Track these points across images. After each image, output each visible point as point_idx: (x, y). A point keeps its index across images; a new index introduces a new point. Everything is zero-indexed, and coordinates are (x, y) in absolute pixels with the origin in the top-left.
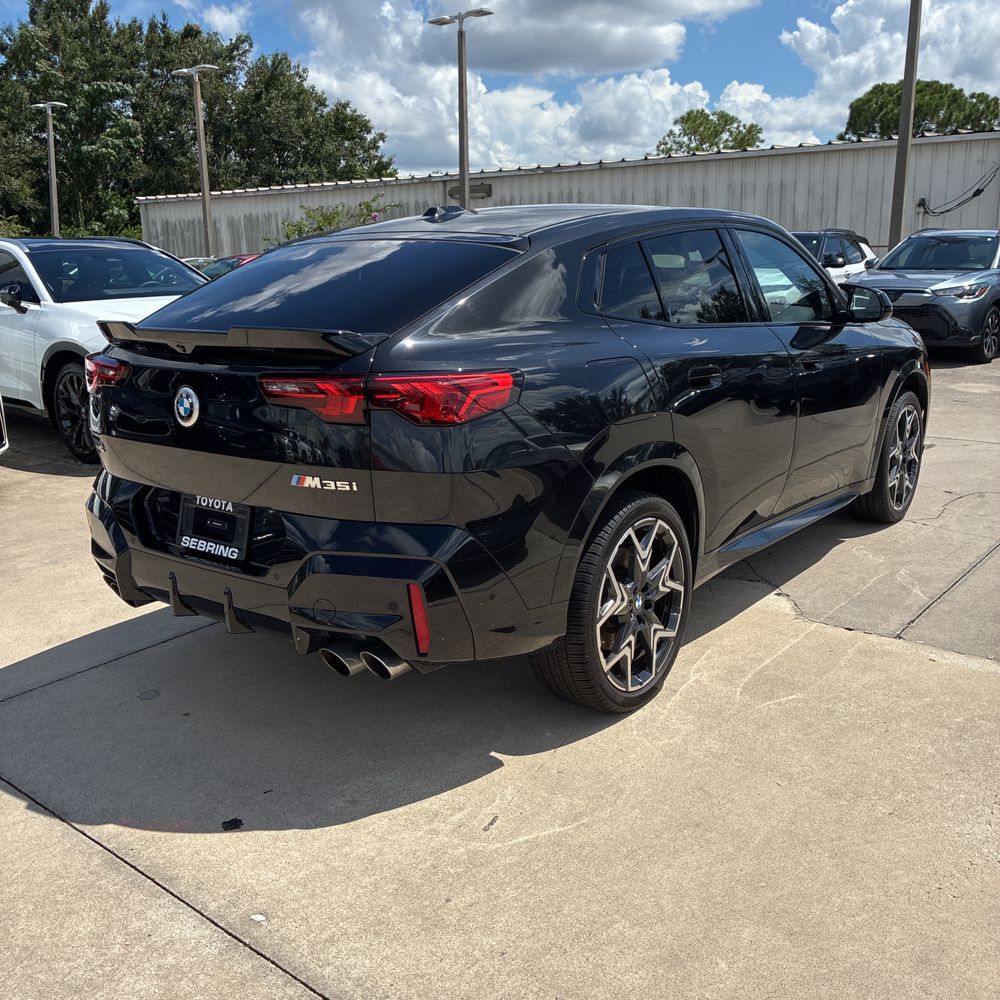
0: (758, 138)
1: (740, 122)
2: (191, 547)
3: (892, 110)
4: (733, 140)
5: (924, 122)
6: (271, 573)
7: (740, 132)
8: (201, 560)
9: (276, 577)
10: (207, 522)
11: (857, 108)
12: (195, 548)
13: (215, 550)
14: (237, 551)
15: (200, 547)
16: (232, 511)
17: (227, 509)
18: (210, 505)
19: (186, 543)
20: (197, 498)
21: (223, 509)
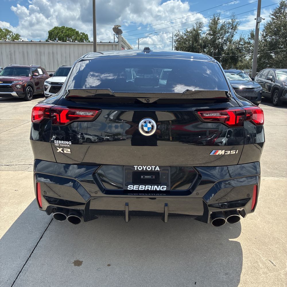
1: (12, 33)
2: (134, 189)
4: (11, 38)
5: (70, 39)
6: (194, 193)
7: (13, 36)
8: (146, 194)
9: (197, 194)
10: (141, 177)
11: (51, 32)
12: (137, 189)
13: (151, 188)
14: (166, 187)
15: (141, 188)
16: (159, 170)
17: (156, 170)
18: (144, 169)
19: (131, 188)
20: (135, 167)
21: (153, 170)
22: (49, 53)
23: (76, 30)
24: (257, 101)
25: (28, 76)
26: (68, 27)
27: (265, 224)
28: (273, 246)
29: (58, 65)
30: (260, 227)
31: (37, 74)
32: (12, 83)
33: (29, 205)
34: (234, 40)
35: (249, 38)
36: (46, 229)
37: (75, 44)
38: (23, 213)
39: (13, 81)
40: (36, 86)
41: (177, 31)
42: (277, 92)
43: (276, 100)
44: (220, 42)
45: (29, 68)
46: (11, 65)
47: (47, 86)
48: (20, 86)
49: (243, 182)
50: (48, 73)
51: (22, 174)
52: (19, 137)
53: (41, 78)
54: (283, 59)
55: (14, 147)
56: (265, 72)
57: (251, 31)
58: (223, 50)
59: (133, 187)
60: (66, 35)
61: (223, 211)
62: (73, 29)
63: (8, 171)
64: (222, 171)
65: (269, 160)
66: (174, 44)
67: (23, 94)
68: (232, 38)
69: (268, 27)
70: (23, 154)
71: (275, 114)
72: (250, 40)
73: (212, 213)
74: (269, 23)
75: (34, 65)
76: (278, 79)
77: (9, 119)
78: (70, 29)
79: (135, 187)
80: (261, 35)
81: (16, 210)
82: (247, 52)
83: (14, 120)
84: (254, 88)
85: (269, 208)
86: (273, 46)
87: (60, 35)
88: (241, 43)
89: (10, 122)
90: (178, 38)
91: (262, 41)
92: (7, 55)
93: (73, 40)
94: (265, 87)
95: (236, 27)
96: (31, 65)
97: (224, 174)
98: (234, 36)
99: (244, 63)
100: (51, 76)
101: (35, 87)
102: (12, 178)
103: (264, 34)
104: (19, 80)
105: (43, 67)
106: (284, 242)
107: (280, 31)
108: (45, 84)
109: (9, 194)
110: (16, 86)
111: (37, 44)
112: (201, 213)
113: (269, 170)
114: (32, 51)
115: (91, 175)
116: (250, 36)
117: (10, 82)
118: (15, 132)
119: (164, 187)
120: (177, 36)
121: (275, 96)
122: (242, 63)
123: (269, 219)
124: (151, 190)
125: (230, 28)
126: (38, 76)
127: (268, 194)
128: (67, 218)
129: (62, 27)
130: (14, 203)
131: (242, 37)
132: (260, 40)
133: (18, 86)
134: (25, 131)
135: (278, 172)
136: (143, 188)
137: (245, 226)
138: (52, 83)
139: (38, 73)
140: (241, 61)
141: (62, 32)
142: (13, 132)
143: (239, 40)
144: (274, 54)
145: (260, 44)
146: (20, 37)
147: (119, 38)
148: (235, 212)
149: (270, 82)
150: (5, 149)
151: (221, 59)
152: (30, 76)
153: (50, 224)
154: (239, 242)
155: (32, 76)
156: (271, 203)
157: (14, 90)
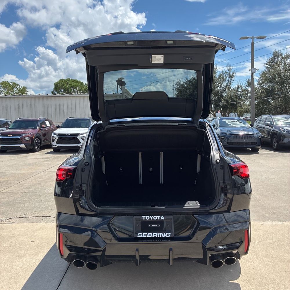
0: (26, 90)
1: (20, 86)
2: (143, 236)
3: (66, 86)
4: (18, 91)
5: (75, 90)
6: (194, 238)
7: (20, 88)
8: (153, 241)
9: (197, 239)
10: (148, 226)
11: (56, 84)
12: (146, 237)
13: (158, 235)
14: (170, 233)
15: (149, 236)
16: (164, 219)
17: (161, 219)
18: (151, 219)
19: (140, 236)
20: (143, 217)
21: (159, 219)
22: (56, 105)
23: (80, 81)
24: (257, 146)
25: (36, 128)
26: (73, 79)
27: (262, 266)
28: (269, 286)
29: (64, 116)
30: (258, 269)
31: (45, 126)
32: (21, 136)
33: (45, 255)
34: (232, 87)
35: (246, 85)
36: (63, 277)
37: (80, 96)
38: (40, 263)
39: (22, 134)
40: (43, 137)
41: (178, 81)
42: (275, 137)
43: (275, 145)
44: (219, 90)
45: (37, 121)
46: (20, 118)
47: (54, 137)
48: (28, 138)
49: (238, 227)
50: (54, 124)
51: (36, 226)
52: (31, 189)
53: (49, 130)
54: (280, 104)
55: (26, 200)
56: (263, 118)
57: (247, 79)
58: (222, 97)
59: (142, 235)
60: (71, 87)
61: (221, 253)
62: (78, 81)
63: (23, 223)
64: (217, 218)
65: (268, 205)
66: (175, 92)
67: (31, 145)
68: (231, 86)
69: (263, 76)
70: (36, 206)
71: (275, 159)
72: (247, 87)
73: (210, 255)
74: (263, 72)
75: (42, 118)
76: (276, 125)
77: (19, 171)
78: (74, 80)
79: (144, 235)
80: (258, 83)
81: (34, 261)
82: (246, 98)
83: (24, 173)
84: (253, 134)
85: (267, 251)
86: (269, 93)
87: (65, 87)
88: (239, 90)
89: (20, 174)
90: (179, 86)
91: (258, 88)
92: (16, 109)
93: (78, 91)
94: (264, 132)
95: (232, 75)
96: (39, 118)
97: (220, 220)
98: (232, 83)
99: (244, 108)
100: (58, 127)
101: (43, 139)
102: (27, 230)
103: (261, 81)
104: (28, 133)
105: (50, 119)
106: (279, 282)
107: (275, 79)
108: (53, 135)
109: (26, 246)
110: (25, 138)
111: (44, 98)
112: (201, 256)
113: (267, 215)
114: (39, 104)
115: (106, 225)
116: (247, 84)
117: (19, 135)
118: (26, 185)
119: (169, 234)
120: (178, 85)
121: (274, 141)
122: (241, 108)
123: (266, 262)
124: (157, 237)
125: (227, 77)
126: (46, 127)
127: (266, 238)
128: (85, 264)
129: (67, 79)
130: (32, 254)
131: (240, 84)
132: (257, 87)
133: (27, 139)
134: (35, 183)
135: (276, 217)
136: (150, 236)
137: (245, 268)
138: (59, 135)
139: (45, 124)
140: (240, 107)
141: (67, 84)
142: (24, 185)
143: (237, 86)
144: (271, 100)
145: (257, 90)
146: (27, 90)
147: (122, 89)
148: (231, 254)
149: (268, 127)
150: (18, 202)
151: (221, 105)
152: (38, 129)
153: (66, 272)
154: (238, 284)
155: (40, 128)
156: (269, 246)
157: (23, 143)
